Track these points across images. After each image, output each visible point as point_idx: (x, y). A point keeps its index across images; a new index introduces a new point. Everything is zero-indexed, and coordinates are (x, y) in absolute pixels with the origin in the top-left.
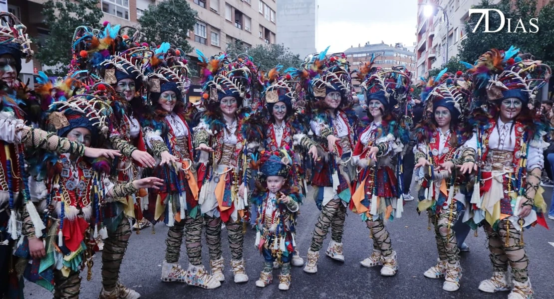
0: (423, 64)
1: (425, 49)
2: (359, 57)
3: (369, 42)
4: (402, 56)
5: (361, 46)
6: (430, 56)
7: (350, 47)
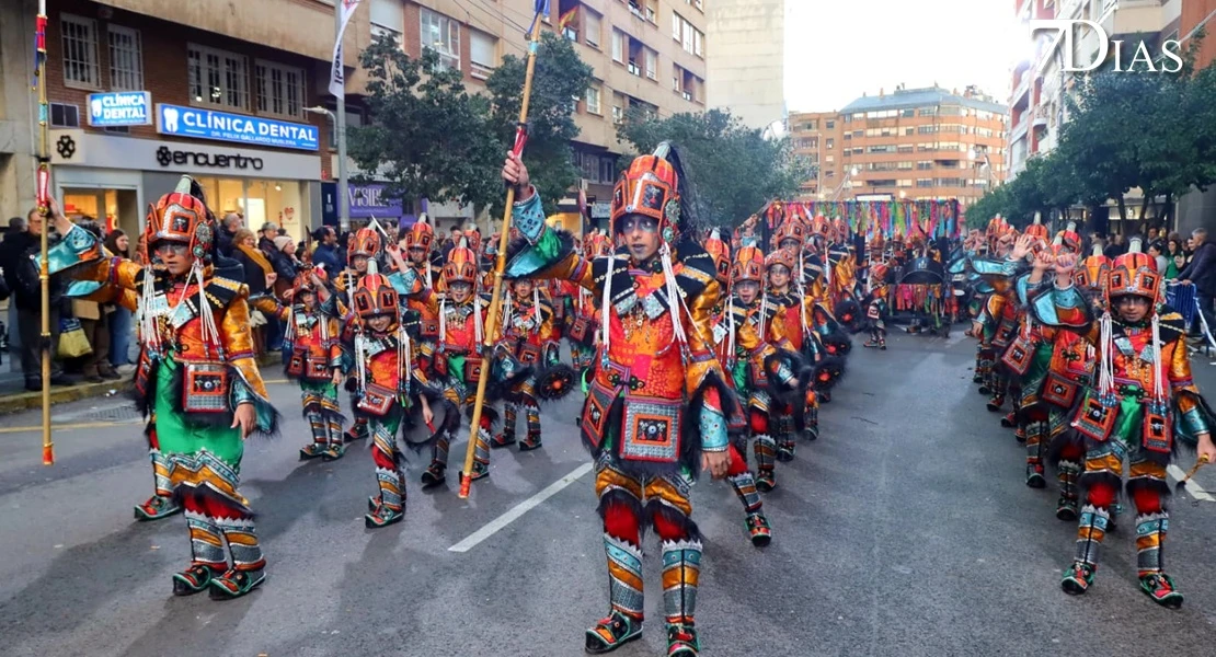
0: (1024, 138)
1: (1027, 106)
2: (881, 119)
3: (903, 85)
4: (982, 114)
5: (885, 93)
6: (1037, 122)
7: (861, 96)
